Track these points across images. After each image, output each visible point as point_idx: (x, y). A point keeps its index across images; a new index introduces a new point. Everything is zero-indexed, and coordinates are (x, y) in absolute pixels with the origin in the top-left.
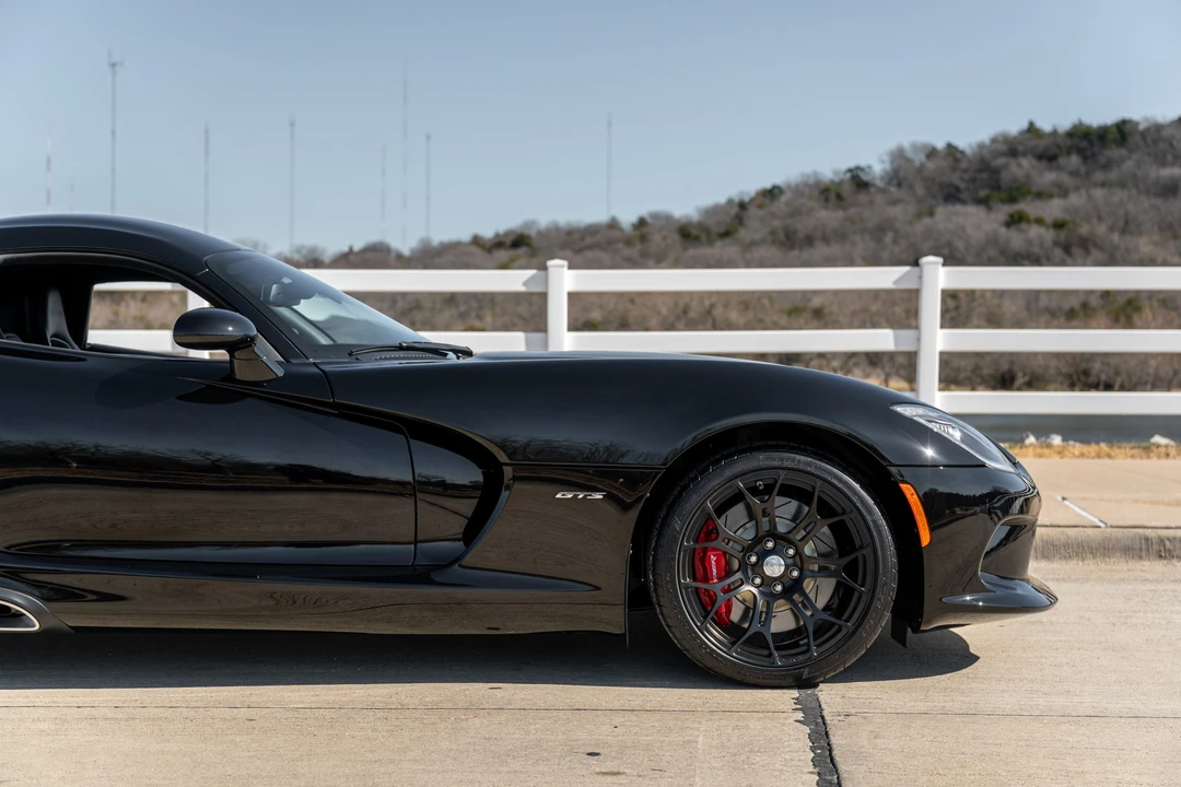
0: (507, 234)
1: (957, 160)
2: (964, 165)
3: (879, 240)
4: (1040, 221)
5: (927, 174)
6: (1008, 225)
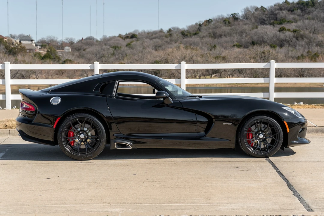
0: (129, 34)
1: (264, 11)
2: (266, 13)
3: (241, 36)
4: (289, 30)
5: (255, 15)
6: (280, 31)
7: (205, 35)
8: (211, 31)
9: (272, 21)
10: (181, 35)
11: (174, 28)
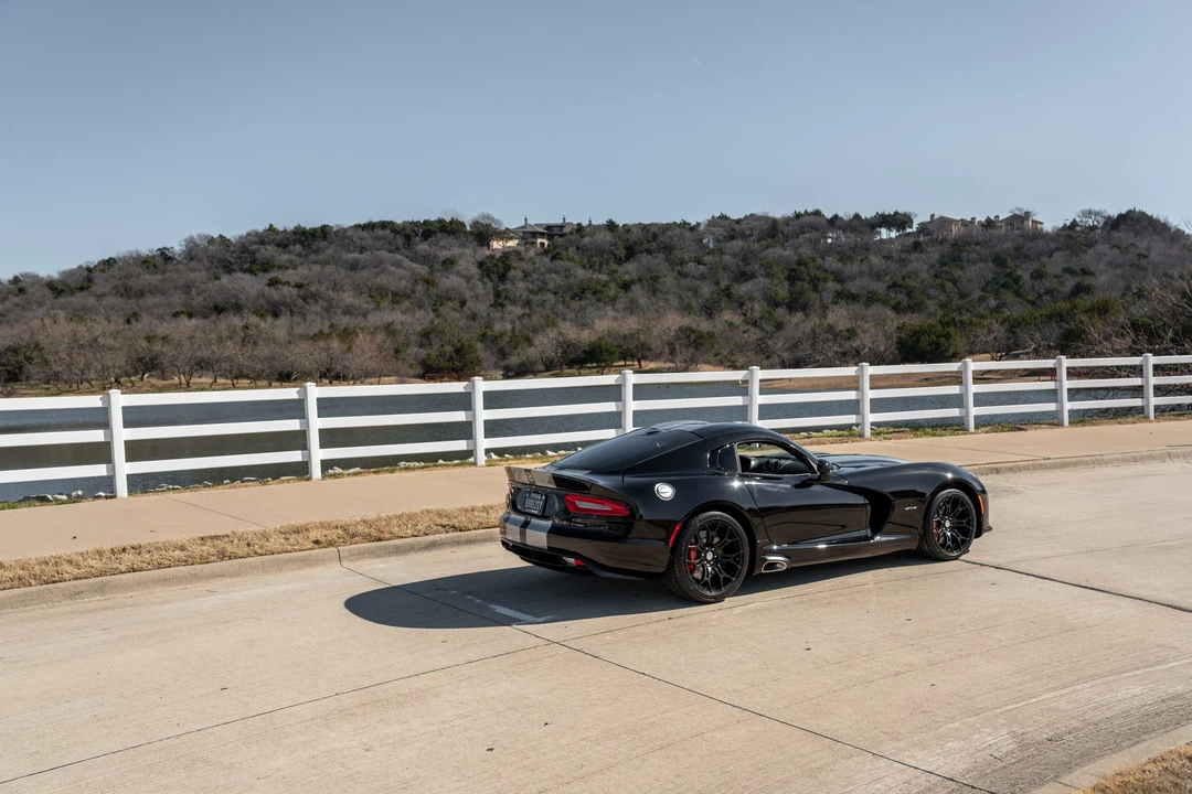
1: (228, 246)
2: (232, 249)
3: (188, 293)
4: (287, 283)
5: (209, 254)
6: (269, 285)
7: (106, 290)
8: (117, 282)
9: (246, 266)
10: (47, 291)
11: (26, 275)
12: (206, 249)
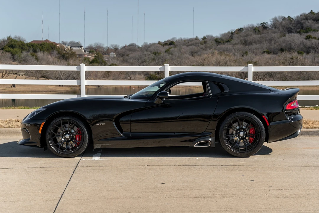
0: (168, 41)
1: (291, 21)
2: (293, 22)
3: (270, 43)
4: (315, 38)
5: (283, 25)
6: (306, 39)
7: (237, 42)
8: (242, 38)
9: (298, 30)
10: (214, 42)
11: (208, 36)
12: (281, 23)
